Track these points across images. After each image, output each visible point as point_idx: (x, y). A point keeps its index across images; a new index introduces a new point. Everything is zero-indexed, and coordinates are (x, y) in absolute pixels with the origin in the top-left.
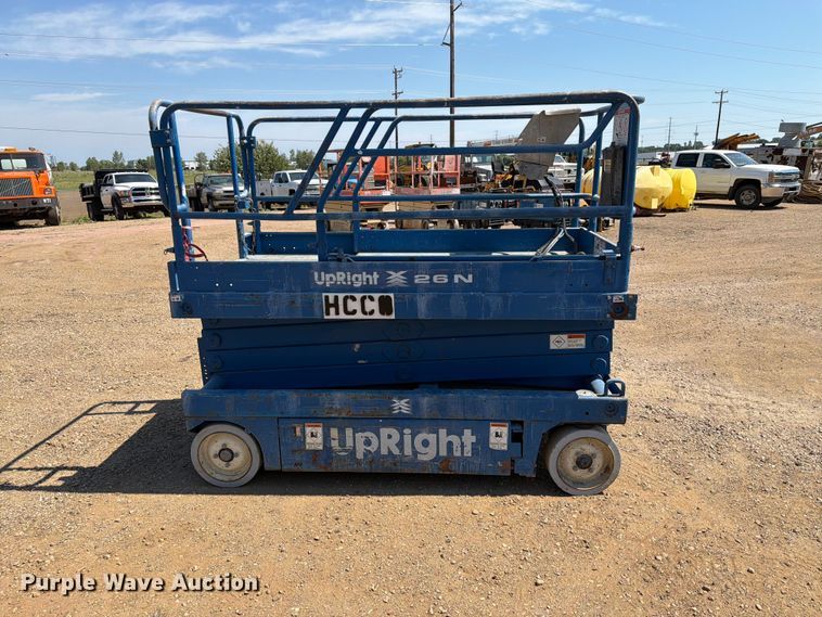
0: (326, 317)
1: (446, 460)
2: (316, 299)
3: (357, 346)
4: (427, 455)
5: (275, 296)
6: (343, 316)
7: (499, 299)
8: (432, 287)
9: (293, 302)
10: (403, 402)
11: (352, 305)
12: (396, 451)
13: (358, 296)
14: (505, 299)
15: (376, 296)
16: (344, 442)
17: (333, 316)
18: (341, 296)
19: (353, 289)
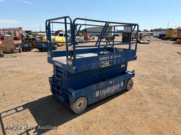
0: (101, 67)
1: (116, 91)
2: (100, 63)
3: (96, 73)
4: (113, 91)
5: (93, 64)
6: (104, 66)
7: (124, 59)
8: (116, 58)
9: (96, 65)
10: (111, 82)
11: (106, 64)
12: (109, 92)
13: (106, 62)
14: (125, 59)
15: (109, 61)
16: (102, 93)
17: (102, 67)
18: (104, 62)
19: (105, 60)
